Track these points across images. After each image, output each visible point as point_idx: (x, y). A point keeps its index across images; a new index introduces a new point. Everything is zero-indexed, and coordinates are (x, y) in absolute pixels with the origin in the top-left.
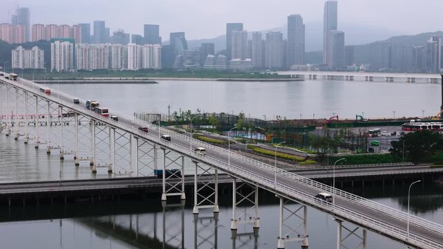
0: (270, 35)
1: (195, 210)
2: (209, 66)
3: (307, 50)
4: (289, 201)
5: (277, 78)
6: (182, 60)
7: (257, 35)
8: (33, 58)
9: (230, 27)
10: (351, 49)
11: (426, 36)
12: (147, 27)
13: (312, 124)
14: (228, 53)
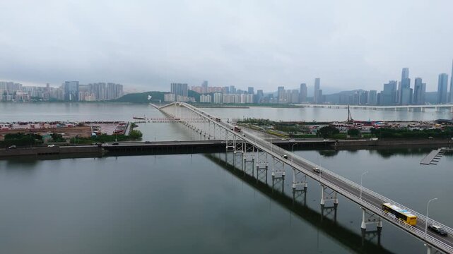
0: (294, 91)
1: (235, 152)
2: (270, 102)
3: (308, 96)
4: (260, 151)
5: (294, 107)
6: (261, 100)
7: (289, 91)
8: (207, 99)
9: (279, 88)
10: (325, 96)
11: (355, 91)
12: (249, 88)
13: (294, 123)
14: (278, 97)
